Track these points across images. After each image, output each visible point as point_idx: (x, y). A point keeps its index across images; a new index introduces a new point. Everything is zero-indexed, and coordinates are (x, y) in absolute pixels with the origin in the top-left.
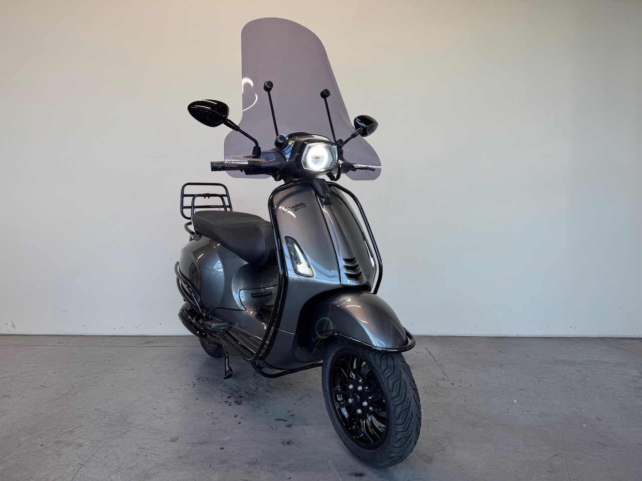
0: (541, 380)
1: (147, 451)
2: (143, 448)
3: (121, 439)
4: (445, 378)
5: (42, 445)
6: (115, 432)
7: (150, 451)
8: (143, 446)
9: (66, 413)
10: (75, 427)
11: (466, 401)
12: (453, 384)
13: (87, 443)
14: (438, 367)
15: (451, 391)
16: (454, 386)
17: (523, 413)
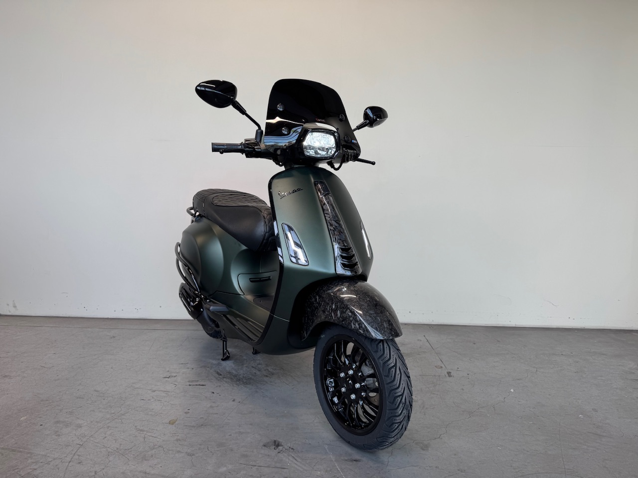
0: (538, 370)
1: (145, 433)
2: (141, 430)
3: (120, 421)
4: (444, 367)
5: (41, 425)
7: (148, 434)
8: (141, 428)
9: (65, 393)
10: (74, 408)
11: (463, 389)
12: (450, 373)
13: (86, 424)
14: (436, 355)
15: (448, 379)
16: (452, 374)
17: (520, 403)
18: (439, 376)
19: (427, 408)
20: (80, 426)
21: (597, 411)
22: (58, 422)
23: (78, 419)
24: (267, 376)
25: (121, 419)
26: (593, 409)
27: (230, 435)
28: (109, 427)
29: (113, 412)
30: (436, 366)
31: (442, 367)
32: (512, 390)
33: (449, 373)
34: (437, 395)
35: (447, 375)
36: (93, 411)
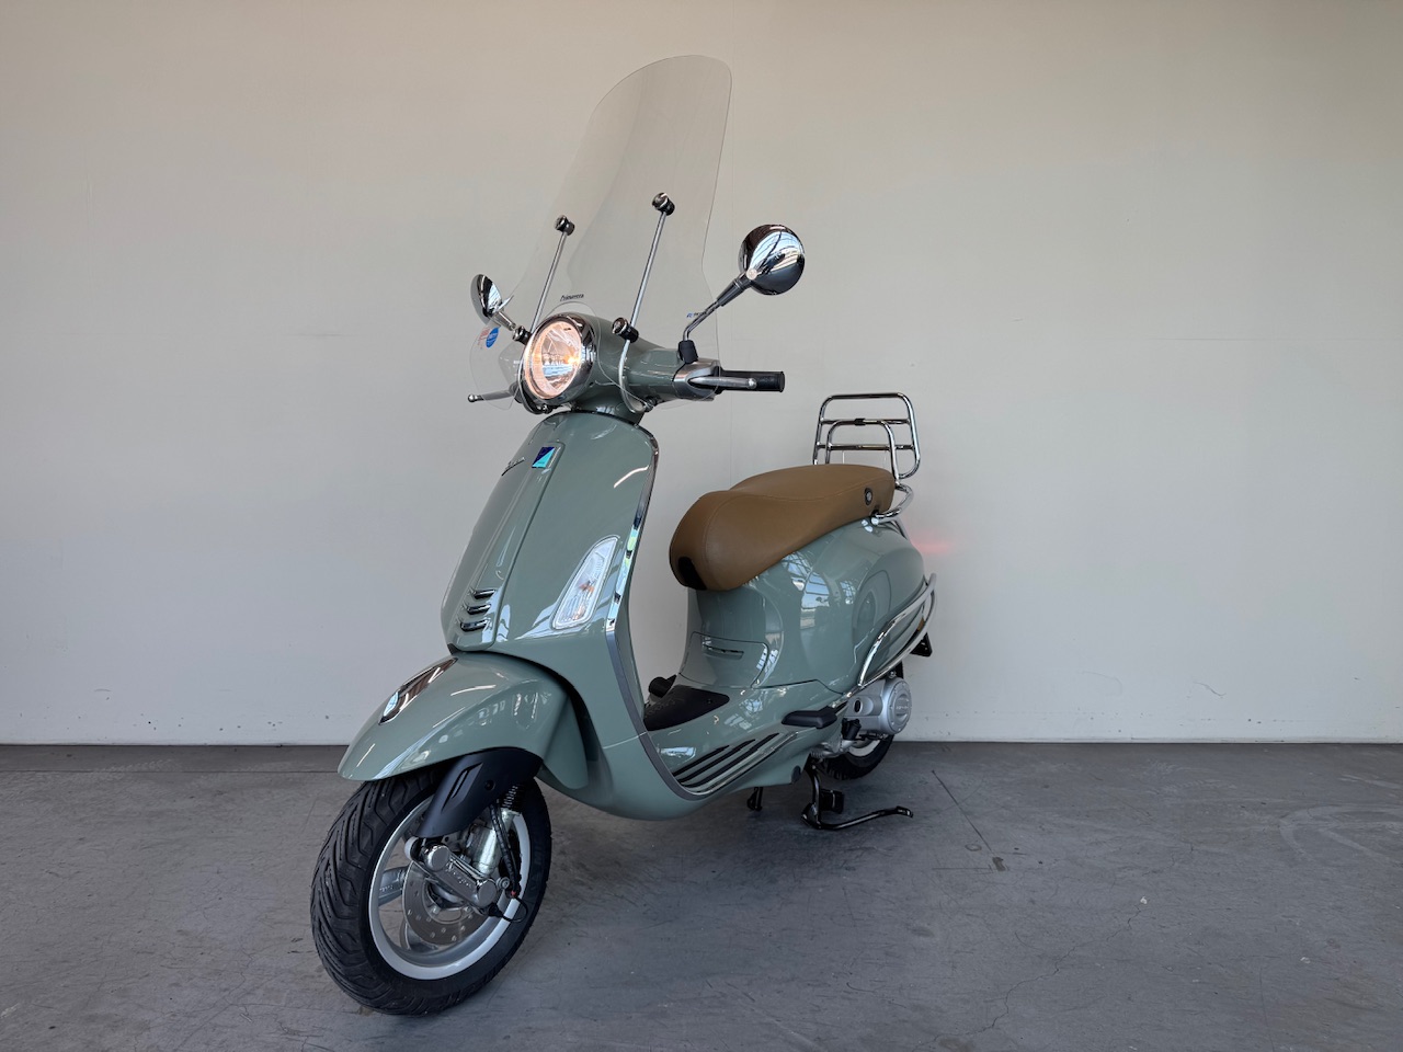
0: (1195, 848)
1: (303, 1039)
2: (295, 1033)
3: (243, 1009)
4: (984, 846)
5: (52, 1028)
6: (225, 990)
7: (312, 1041)
8: (294, 1027)
9: (109, 942)
10: (130, 980)
11: (1033, 902)
12: (1001, 860)
13: (160, 1020)
14: (963, 817)
15: (998, 876)
16: (1004, 863)
17: (1165, 930)
18: (976, 869)
19: (957, 952)
20: (145, 1027)
21: (1338, 947)
22: (92, 1019)
23: (140, 1006)
24: (583, 884)
25: (243, 1005)
26: (1329, 942)
27: (505, 1038)
28: (216, 1025)
29: (224, 986)
30: (966, 846)
31: (980, 848)
32: (1144, 900)
33: (997, 861)
34: (977, 917)
35: (994, 866)
36: (176, 985)
